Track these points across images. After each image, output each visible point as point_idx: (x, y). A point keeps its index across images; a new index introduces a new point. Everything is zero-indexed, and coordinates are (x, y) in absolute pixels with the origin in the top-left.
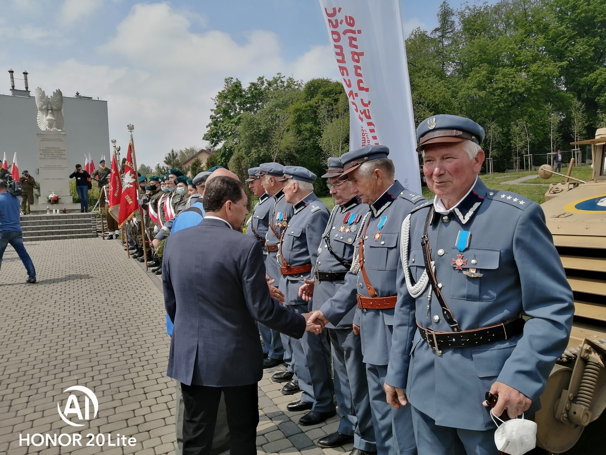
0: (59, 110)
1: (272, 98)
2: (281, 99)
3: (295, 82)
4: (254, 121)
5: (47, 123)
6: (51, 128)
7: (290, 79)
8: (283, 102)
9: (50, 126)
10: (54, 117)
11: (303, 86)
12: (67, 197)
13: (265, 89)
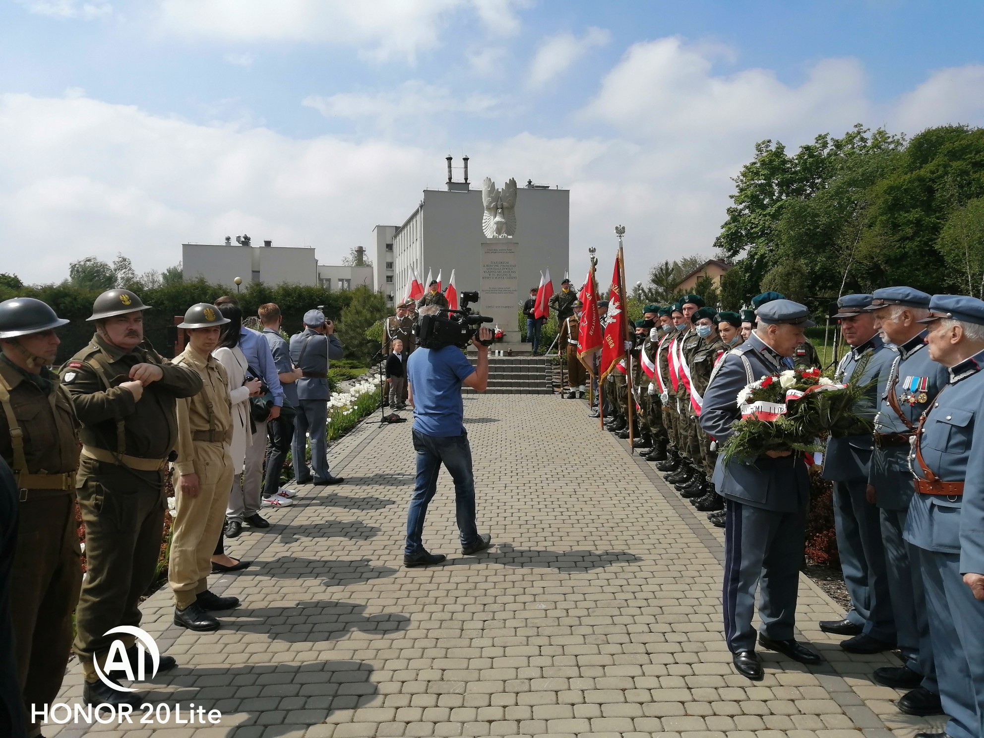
0: (511, 207)
1: (842, 168)
2: (860, 170)
3: (889, 137)
4: (806, 210)
5: (495, 227)
6: (500, 234)
7: (880, 133)
8: (863, 175)
9: (499, 231)
10: (504, 218)
11: (904, 143)
12: (515, 333)
13: (829, 155)
